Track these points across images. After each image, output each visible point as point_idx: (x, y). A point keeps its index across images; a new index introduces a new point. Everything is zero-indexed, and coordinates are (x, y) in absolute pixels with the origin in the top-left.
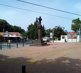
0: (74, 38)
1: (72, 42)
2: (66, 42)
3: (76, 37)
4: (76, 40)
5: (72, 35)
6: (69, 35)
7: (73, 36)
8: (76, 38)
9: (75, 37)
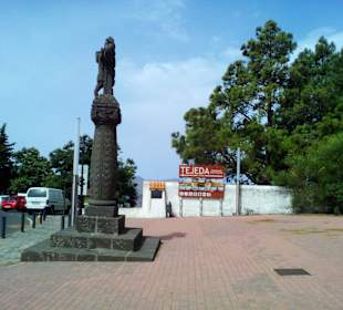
0: (209, 195)
1: (201, 215)
2: (171, 216)
3: (221, 189)
4: (221, 208)
5: (201, 181)
6: (189, 180)
7: (208, 187)
8: (218, 195)
9: (214, 189)
